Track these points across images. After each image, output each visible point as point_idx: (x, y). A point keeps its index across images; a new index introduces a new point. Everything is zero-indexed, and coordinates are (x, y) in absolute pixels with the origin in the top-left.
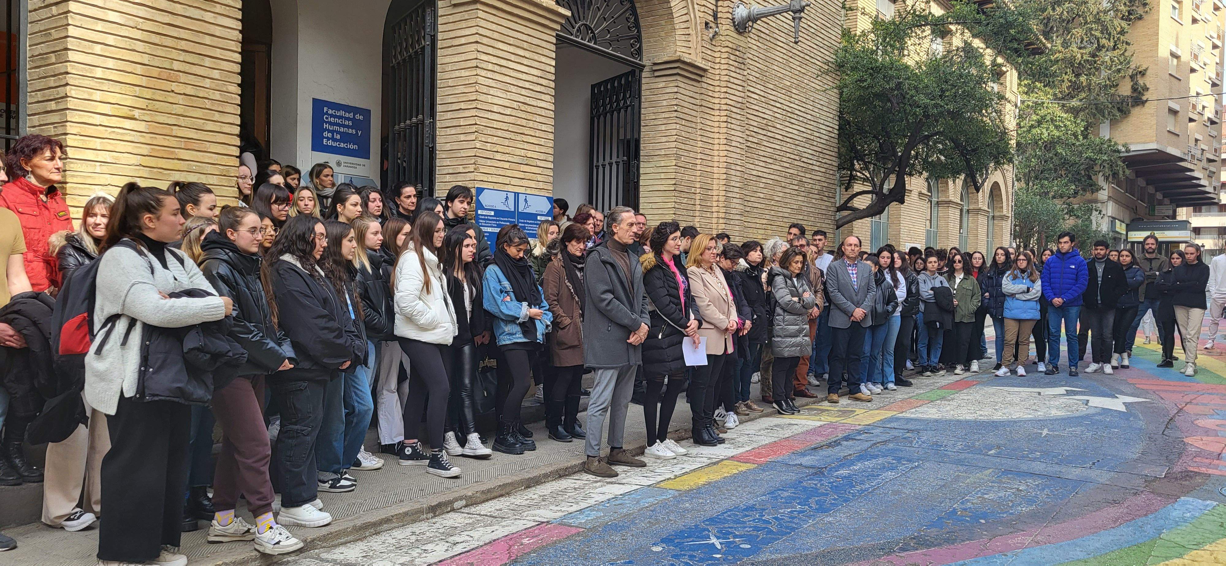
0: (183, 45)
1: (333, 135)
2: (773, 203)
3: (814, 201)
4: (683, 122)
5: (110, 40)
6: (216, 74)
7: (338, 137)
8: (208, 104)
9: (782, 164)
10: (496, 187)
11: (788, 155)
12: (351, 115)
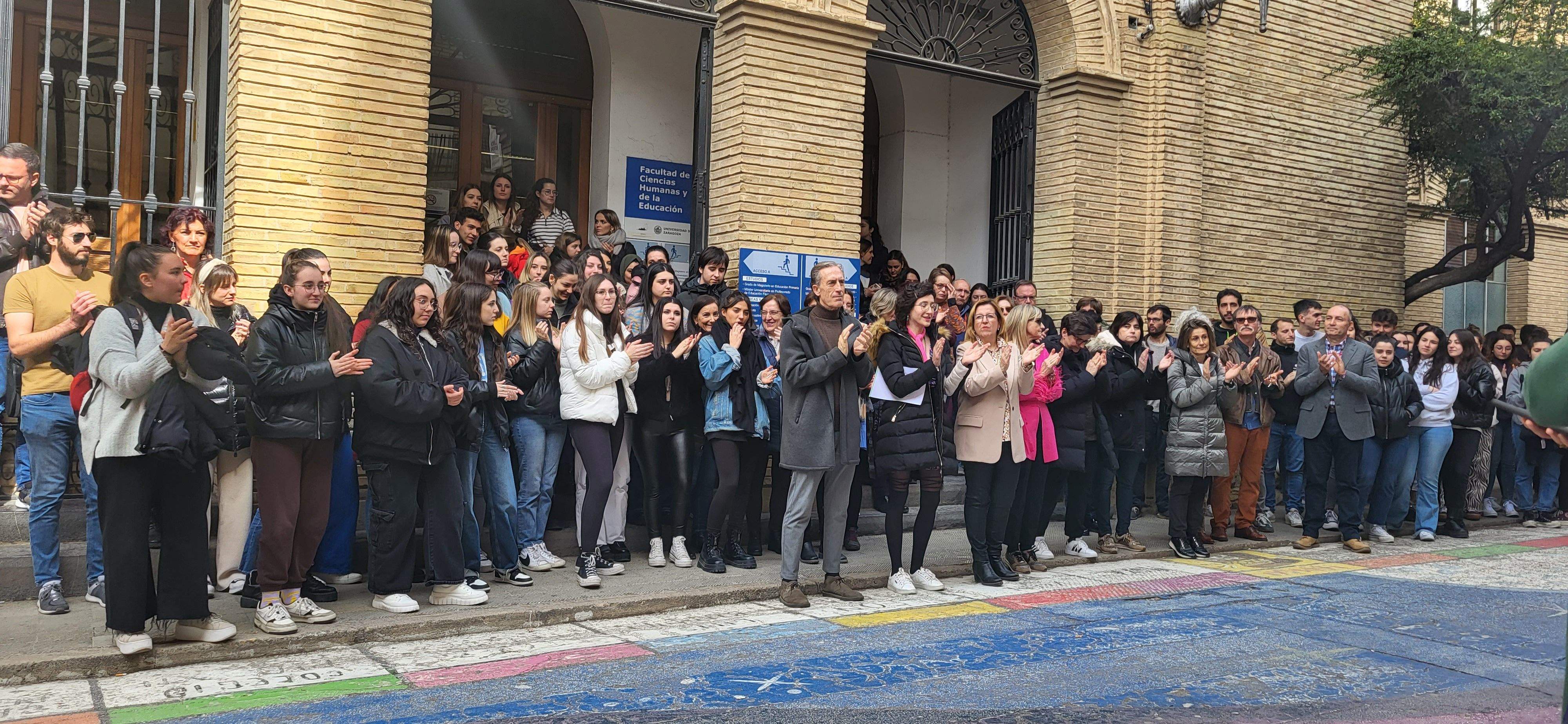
0: (362, 105)
1: (651, 198)
2: (1263, 263)
3: (1353, 259)
4: (1089, 156)
5: (282, 105)
6: (399, 133)
7: (658, 199)
8: (389, 165)
9: (1283, 207)
10: (771, 247)
11: (1295, 194)
12: (675, 174)
